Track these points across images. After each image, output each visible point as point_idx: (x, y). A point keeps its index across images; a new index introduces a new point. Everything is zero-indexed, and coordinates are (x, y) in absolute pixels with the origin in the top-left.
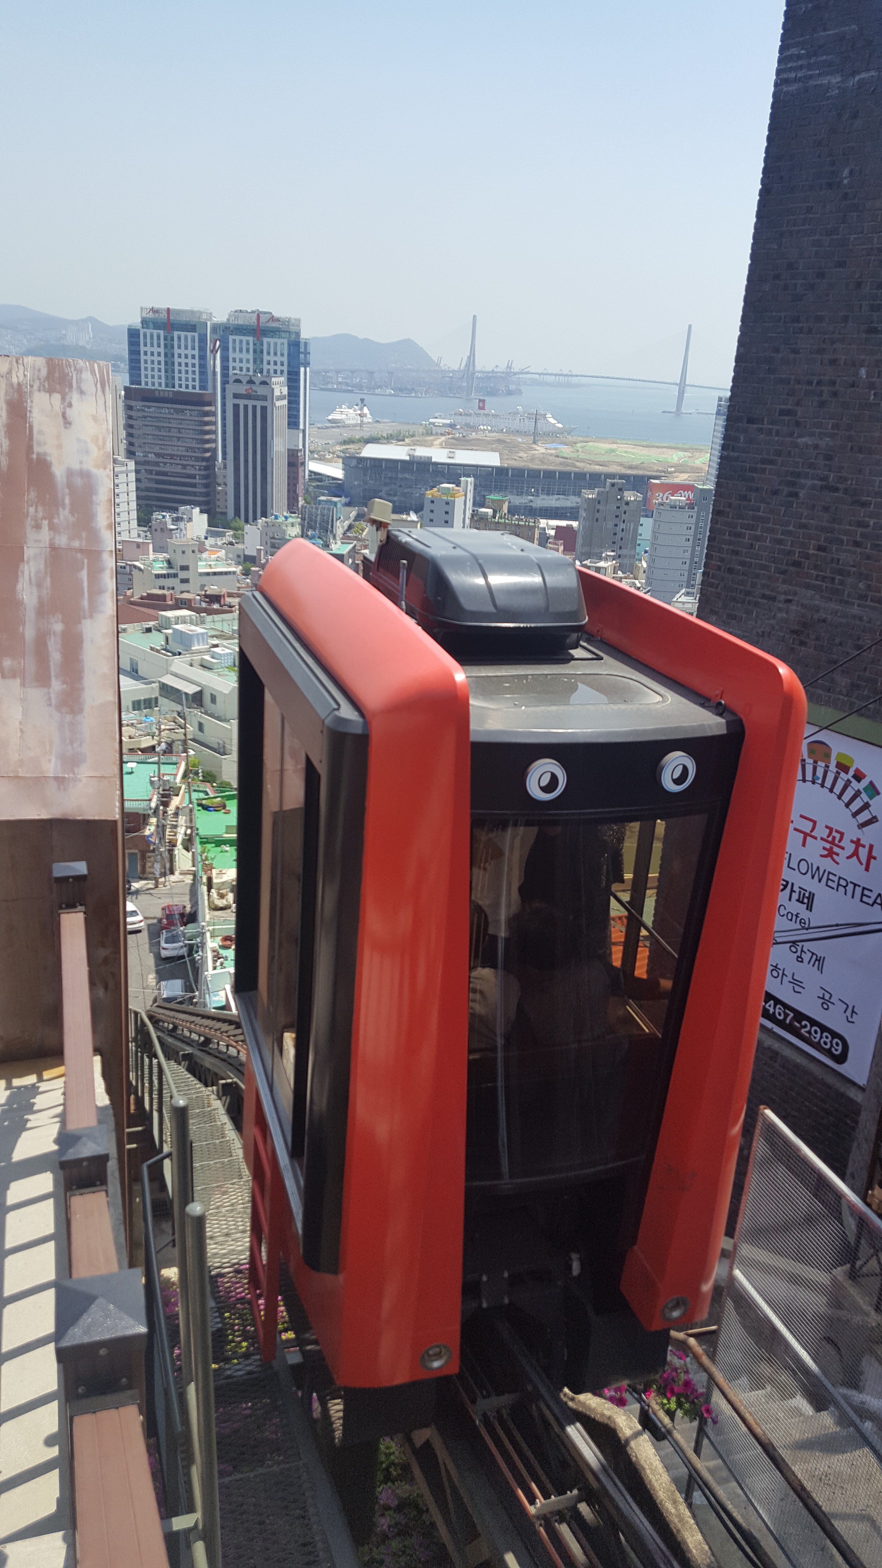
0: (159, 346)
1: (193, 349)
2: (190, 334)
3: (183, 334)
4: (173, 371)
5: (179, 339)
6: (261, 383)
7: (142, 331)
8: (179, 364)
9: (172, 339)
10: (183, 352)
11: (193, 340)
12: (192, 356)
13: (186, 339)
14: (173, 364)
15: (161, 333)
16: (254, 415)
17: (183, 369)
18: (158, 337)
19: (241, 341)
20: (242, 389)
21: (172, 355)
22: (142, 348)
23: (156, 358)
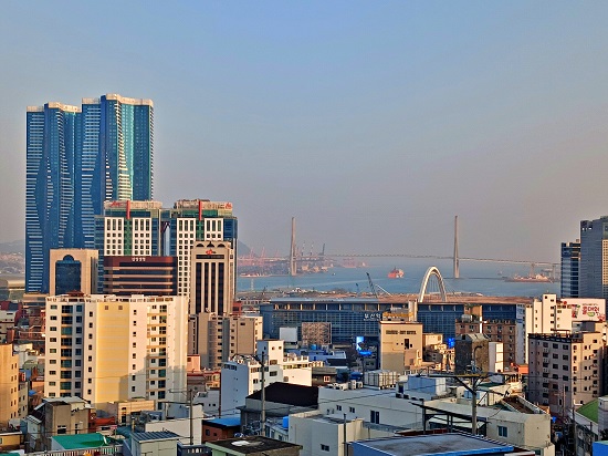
0: (120, 229)
1: (148, 229)
2: (145, 219)
3: (139, 219)
4: (131, 247)
5: (136, 223)
6: (219, 246)
7: (106, 219)
8: (136, 242)
9: (131, 223)
10: (139, 232)
11: (148, 223)
12: (148, 235)
13: (142, 223)
14: (131, 241)
15: (123, 219)
16: (213, 271)
17: (139, 244)
18: (120, 223)
19: (186, 222)
20: (203, 251)
21: (131, 235)
22: (106, 232)
23: (117, 238)
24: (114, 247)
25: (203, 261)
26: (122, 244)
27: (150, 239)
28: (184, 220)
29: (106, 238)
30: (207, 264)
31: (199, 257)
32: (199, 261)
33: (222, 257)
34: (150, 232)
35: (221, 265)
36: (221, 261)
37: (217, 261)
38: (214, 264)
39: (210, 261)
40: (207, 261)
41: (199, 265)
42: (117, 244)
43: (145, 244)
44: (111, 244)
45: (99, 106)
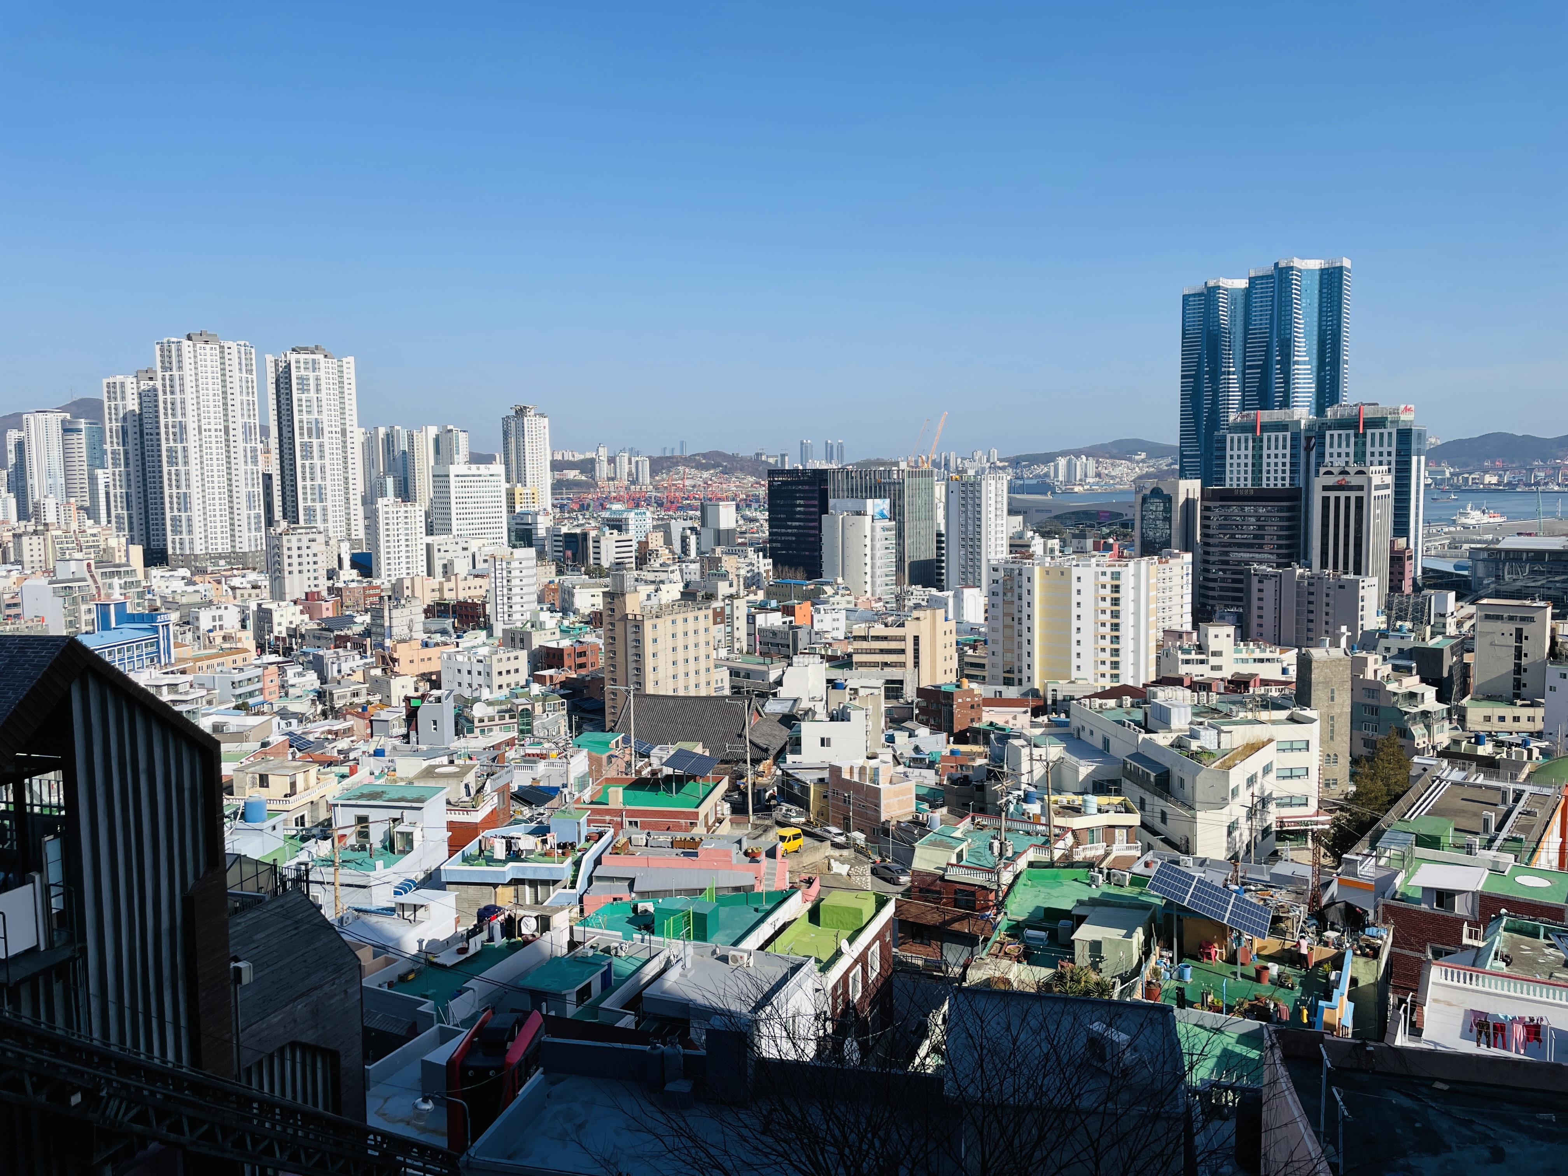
0: (1246, 448)
1: (1284, 447)
2: (1281, 435)
3: (1273, 435)
4: (1261, 472)
5: (1269, 439)
6: (1357, 473)
7: (1229, 437)
8: (1268, 464)
9: (1261, 441)
10: (1273, 452)
11: (1285, 439)
12: (1284, 456)
13: (1277, 439)
14: (1261, 465)
15: (1250, 435)
16: (1347, 507)
17: (1272, 468)
18: (1246, 440)
19: (1340, 436)
20: (1331, 481)
21: (1261, 456)
22: (1228, 452)
23: (1243, 461)
24: (1239, 472)
25: (1332, 495)
26: (1250, 468)
27: (1288, 460)
28: (1336, 433)
29: (1228, 461)
30: (1337, 499)
31: (1325, 488)
32: (1327, 494)
33: (1360, 488)
34: (1288, 451)
35: (1359, 500)
36: (1359, 494)
37: (1353, 495)
38: (1348, 499)
39: (1342, 495)
40: (1337, 494)
41: (1326, 500)
42: (1242, 468)
43: (1280, 467)
44: (1235, 468)
45: (1271, 276)
